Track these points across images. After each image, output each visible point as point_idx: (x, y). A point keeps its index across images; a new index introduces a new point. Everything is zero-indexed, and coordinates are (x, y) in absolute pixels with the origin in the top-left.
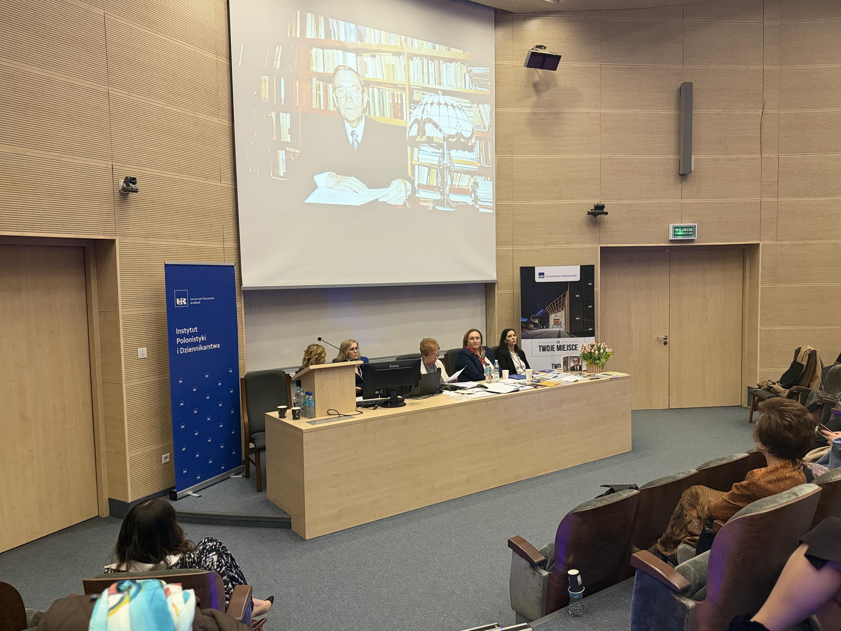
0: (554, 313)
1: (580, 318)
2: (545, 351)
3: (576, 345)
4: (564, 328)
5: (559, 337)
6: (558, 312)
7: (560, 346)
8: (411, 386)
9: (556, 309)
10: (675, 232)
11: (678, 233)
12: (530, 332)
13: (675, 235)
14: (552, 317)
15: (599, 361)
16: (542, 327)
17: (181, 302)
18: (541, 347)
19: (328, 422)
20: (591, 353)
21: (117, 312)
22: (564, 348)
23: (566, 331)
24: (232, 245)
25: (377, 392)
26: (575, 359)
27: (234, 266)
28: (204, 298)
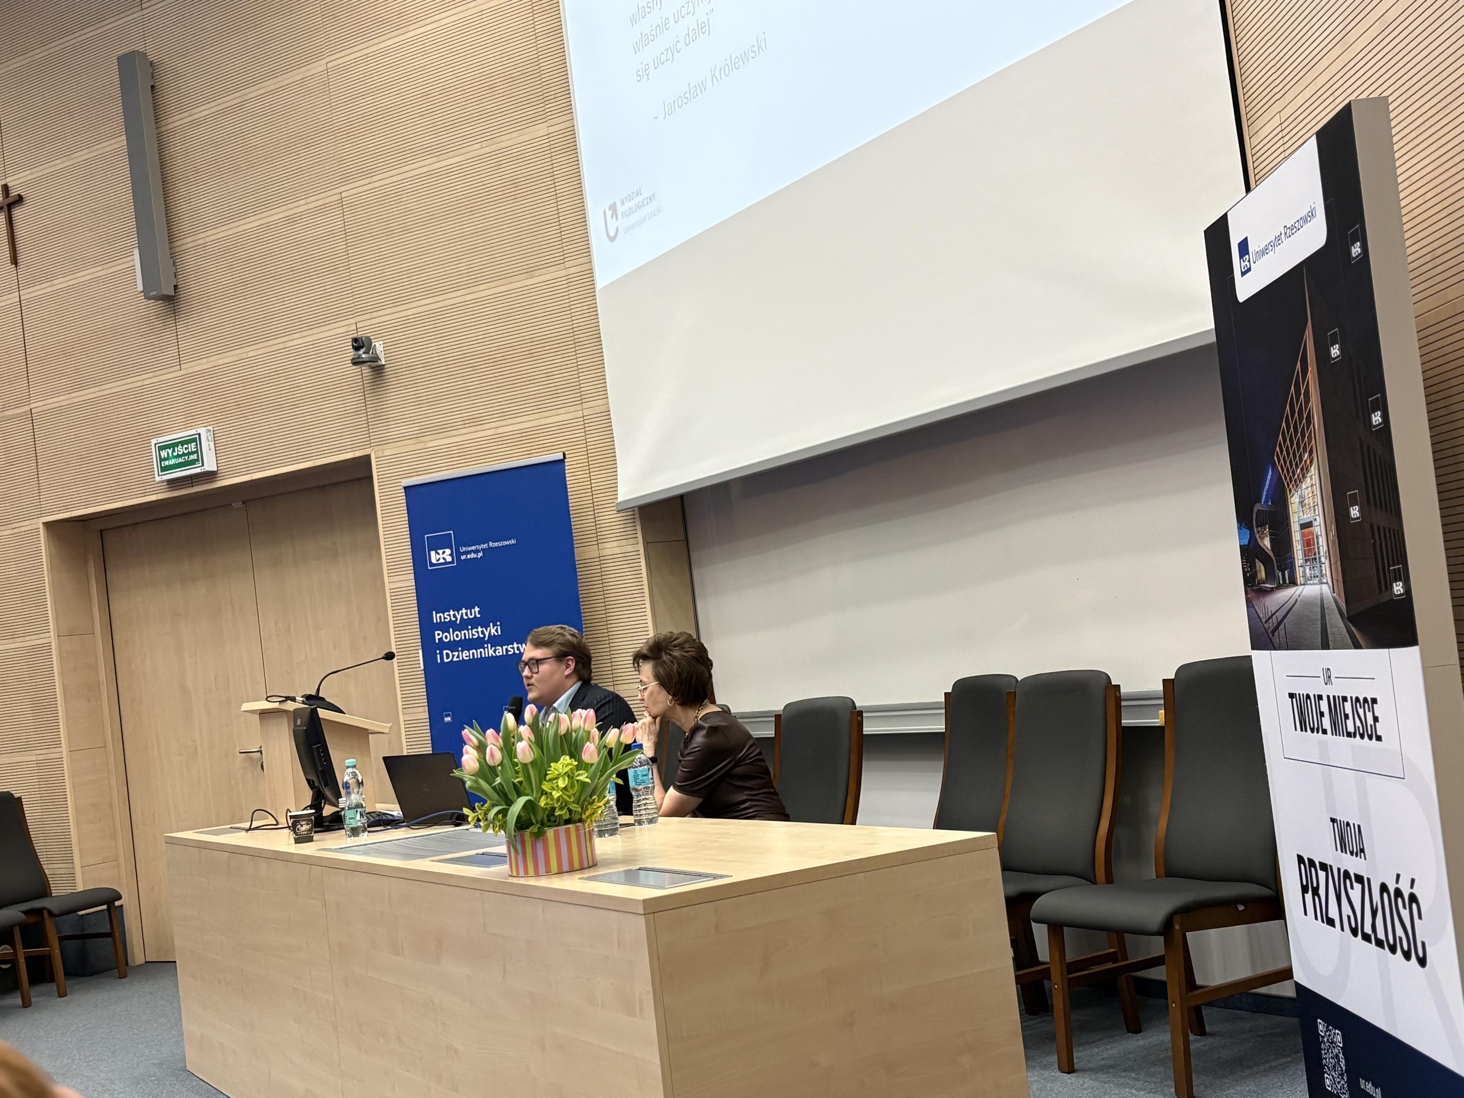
0: (1296, 483)
2: (1306, 728)
4: (1330, 583)
5: (1325, 637)
6: (1303, 475)
12: (1262, 608)
14: (1295, 511)
16: (1281, 577)
17: (441, 556)
18: (1295, 703)
23: (1336, 603)
24: (600, 405)
27: (562, 461)
28: (491, 544)
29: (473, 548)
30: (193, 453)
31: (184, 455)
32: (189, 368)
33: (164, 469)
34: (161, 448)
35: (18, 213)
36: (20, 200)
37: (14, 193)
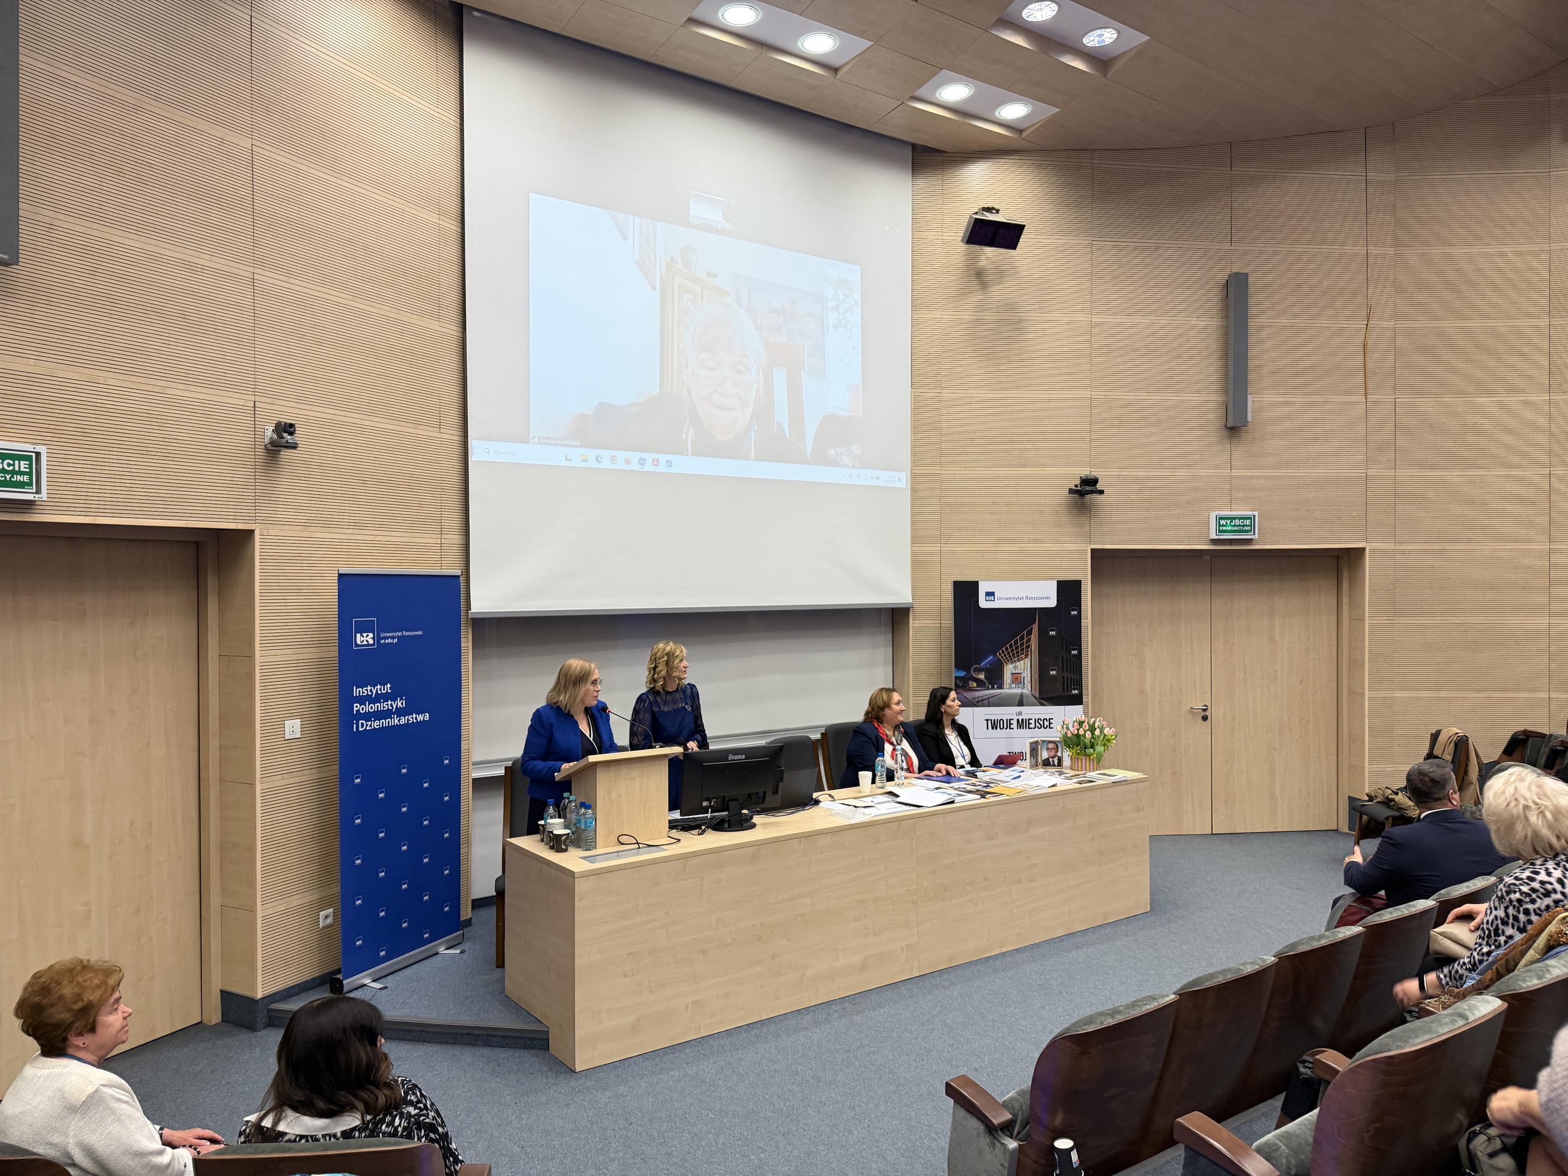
0: (1012, 662)
1: (1057, 673)
2: (996, 728)
3: (1050, 719)
4: (1030, 689)
5: (1021, 704)
6: (1019, 660)
7: (1022, 720)
8: (765, 793)
9: (1016, 655)
10: (1220, 525)
11: (1224, 528)
12: (969, 695)
13: (1220, 531)
14: (1009, 669)
15: (1092, 750)
16: (990, 687)
17: (365, 639)
18: (989, 722)
19: (619, 857)
20: (1078, 736)
21: (251, 657)
22: (1029, 724)
23: (1032, 695)
24: (455, 538)
25: (705, 804)
26: (1051, 746)
27: (460, 577)
28: (404, 633)
29: (391, 635)
30: (20, 473)
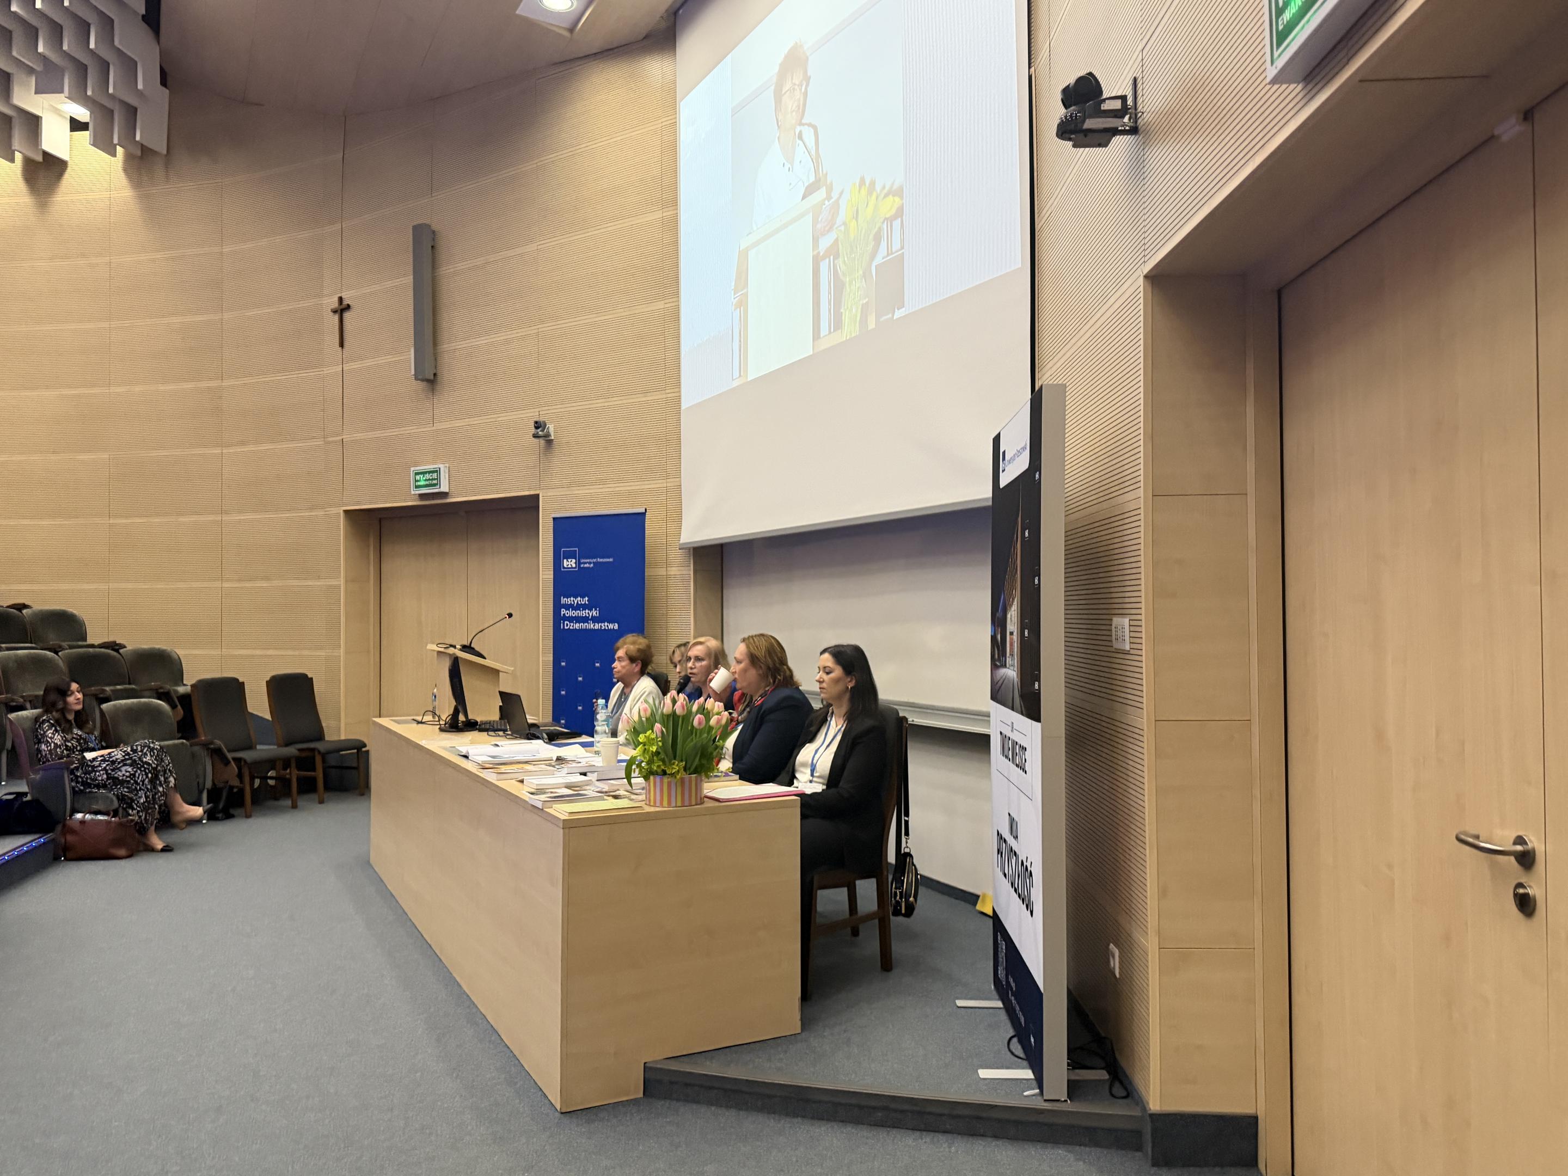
17: (569, 563)
18: (1002, 738)
27: (644, 514)
28: (598, 559)
29: (588, 560)
30: (435, 479)
31: (429, 479)
32: (438, 426)
33: (417, 487)
34: (417, 474)
35: (347, 315)
36: (348, 307)
37: (345, 303)
